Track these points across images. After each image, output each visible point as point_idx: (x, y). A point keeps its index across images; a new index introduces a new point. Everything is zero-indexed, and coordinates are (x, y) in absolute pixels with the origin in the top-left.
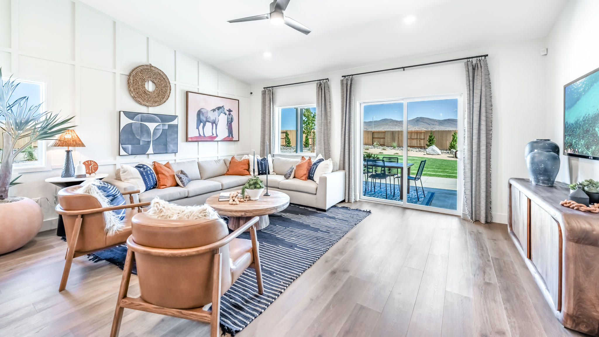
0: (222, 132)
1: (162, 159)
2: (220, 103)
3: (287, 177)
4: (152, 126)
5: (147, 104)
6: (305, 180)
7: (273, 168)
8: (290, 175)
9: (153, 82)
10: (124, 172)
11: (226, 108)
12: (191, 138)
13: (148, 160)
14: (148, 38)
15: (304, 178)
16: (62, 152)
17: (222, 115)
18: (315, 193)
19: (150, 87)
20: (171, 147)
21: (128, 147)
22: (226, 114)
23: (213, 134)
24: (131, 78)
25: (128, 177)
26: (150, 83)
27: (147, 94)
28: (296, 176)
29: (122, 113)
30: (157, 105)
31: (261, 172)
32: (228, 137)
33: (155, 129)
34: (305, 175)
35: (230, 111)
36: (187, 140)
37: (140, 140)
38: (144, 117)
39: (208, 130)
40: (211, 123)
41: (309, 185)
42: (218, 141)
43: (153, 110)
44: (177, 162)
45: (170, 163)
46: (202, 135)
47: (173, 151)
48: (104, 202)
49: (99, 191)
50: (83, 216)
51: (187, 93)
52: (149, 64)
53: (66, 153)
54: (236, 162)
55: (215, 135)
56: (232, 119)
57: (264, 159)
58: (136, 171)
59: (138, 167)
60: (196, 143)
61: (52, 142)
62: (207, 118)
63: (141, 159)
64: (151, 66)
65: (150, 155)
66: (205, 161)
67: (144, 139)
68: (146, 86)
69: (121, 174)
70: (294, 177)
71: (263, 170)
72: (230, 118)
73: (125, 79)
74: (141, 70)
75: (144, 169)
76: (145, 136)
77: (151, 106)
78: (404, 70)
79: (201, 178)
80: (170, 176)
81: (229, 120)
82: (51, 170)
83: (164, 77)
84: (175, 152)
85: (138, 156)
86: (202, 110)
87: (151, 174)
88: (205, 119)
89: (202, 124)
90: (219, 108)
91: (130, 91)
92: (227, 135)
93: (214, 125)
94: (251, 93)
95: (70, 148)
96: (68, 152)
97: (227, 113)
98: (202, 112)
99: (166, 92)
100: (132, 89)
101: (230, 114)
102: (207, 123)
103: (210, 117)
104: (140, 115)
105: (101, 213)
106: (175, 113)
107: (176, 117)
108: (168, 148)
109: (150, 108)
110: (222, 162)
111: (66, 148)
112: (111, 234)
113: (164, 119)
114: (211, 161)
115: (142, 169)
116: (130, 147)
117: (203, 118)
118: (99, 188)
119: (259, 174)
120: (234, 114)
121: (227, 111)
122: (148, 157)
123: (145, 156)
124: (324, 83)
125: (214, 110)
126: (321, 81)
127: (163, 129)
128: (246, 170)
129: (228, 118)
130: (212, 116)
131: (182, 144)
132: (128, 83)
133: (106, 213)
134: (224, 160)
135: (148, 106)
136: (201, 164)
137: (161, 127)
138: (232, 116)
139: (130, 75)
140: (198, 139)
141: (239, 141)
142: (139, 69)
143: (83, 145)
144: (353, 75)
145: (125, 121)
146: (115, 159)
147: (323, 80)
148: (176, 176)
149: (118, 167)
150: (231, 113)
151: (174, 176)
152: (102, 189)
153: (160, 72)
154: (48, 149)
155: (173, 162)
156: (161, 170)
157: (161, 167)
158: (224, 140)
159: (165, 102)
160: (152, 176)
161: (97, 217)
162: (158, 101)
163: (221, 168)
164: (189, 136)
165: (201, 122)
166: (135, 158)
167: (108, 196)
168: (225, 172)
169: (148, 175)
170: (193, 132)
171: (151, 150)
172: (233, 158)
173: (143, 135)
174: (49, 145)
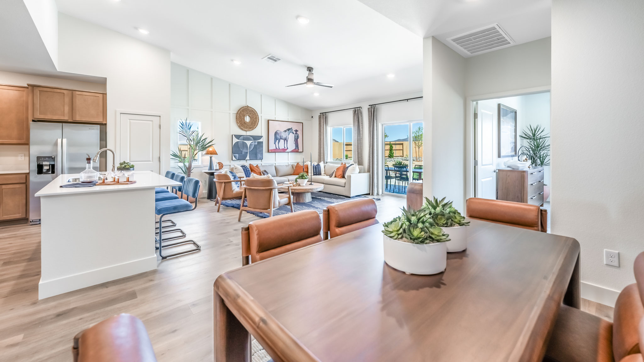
0: (291, 145)
1: (254, 163)
2: (289, 126)
3: (331, 176)
4: (248, 143)
5: (246, 130)
6: (341, 178)
7: (325, 171)
8: (332, 175)
9: (249, 116)
10: (236, 169)
11: (294, 129)
12: (271, 150)
13: (247, 163)
14: (246, 90)
15: (339, 177)
16: (208, 157)
17: (291, 134)
18: (344, 186)
19: (247, 119)
20: (259, 156)
21: (236, 156)
22: (293, 133)
23: (285, 148)
24: (238, 115)
25: (238, 172)
26: (248, 116)
27: (246, 124)
28: (336, 176)
29: (233, 136)
30: (252, 130)
31: (315, 173)
32: (295, 149)
33: (250, 145)
34: (341, 175)
35: (296, 131)
36: (268, 152)
37: (242, 151)
38: (244, 137)
39: (282, 145)
40: (283, 140)
41: (342, 181)
42: (288, 152)
43: (249, 133)
44: (262, 165)
45: (259, 165)
46: (278, 148)
47: (260, 158)
48: (232, 178)
49: (230, 173)
50: (225, 183)
51: (268, 121)
52: (247, 106)
53: (210, 158)
54: (300, 167)
55: (286, 148)
56: (298, 136)
57: (318, 165)
58: (241, 168)
59: (242, 166)
60: (274, 153)
61: (204, 152)
62: (280, 137)
63: (243, 163)
64: (248, 107)
65: (247, 161)
66: (279, 165)
67: (245, 151)
68: (245, 119)
69: (234, 170)
70: (335, 177)
71: (317, 172)
72: (297, 136)
73: (235, 116)
74: (243, 110)
75: (245, 167)
76: (245, 149)
77: (248, 131)
78: (408, 101)
79: (277, 176)
80: (258, 172)
81: (296, 137)
82: (203, 166)
83: (255, 112)
84: (261, 159)
85: (242, 161)
86: (278, 131)
87: (249, 171)
88: (279, 138)
89: (277, 141)
90: (289, 130)
91: (237, 123)
92: (294, 148)
93: (286, 141)
94: (312, 117)
95: (212, 155)
96: (211, 157)
97: (295, 132)
98: (278, 133)
99: (256, 121)
100: (238, 122)
101: (296, 133)
102: (281, 140)
103: (283, 136)
104: (242, 137)
105: (230, 182)
106: (262, 134)
107: (262, 137)
108: (257, 156)
109: (247, 132)
110: (290, 166)
111: (210, 155)
112: (234, 192)
113: (256, 138)
114: (283, 165)
115: (244, 168)
116: (237, 155)
117: (278, 137)
118: (230, 172)
119: (314, 175)
120: (299, 133)
121: (295, 131)
122: (247, 162)
123: (245, 161)
124: (358, 110)
125: (285, 131)
126: (356, 109)
127: (255, 145)
128: (306, 172)
129: (295, 136)
130: (284, 135)
131: (265, 154)
132: (237, 118)
133: (232, 182)
134: (292, 165)
135: (246, 131)
136: (277, 167)
137: (253, 144)
138: (298, 134)
139: (237, 114)
140: (276, 151)
141: (303, 152)
142: (242, 110)
143: (217, 154)
144: (375, 105)
145: (235, 140)
146: (230, 162)
147: (357, 108)
148: (261, 173)
149: (232, 166)
150: (298, 132)
151: (261, 172)
152: (231, 172)
153: (253, 109)
154: (202, 155)
155: (260, 165)
156: (253, 169)
157: (253, 167)
158: (292, 151)
159: (256, 128)
160: (249, 172)
161: (230, 184)
162: (252, 128)
163: (289, 170)
164: (270, 149)
165: (277, 139)
166: (240, 162)
167: (233, 176)
168: (292, 173)
169: (247, 171)
170: (272, 147)
171: (248, 158)
172: (298, 163)
173: (244, 148)
174: (203, 154)
